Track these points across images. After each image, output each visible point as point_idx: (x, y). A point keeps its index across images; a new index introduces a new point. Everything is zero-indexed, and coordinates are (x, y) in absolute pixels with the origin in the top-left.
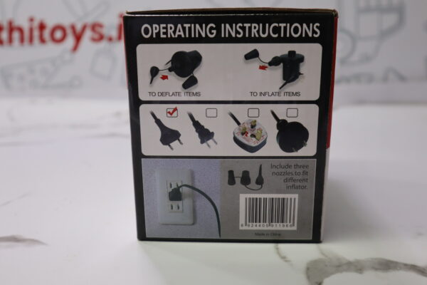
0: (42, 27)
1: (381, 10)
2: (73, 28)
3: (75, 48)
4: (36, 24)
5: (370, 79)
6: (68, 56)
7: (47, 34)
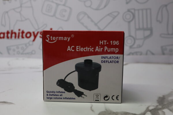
0: (23, 32)
1: (144, 29)
2: (34, 33)
3: (34, 40)
4: (21, 31)
5: (141, 54)
6: (31, 43)
7: (24, 35)
